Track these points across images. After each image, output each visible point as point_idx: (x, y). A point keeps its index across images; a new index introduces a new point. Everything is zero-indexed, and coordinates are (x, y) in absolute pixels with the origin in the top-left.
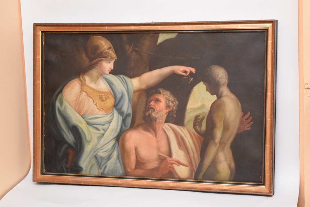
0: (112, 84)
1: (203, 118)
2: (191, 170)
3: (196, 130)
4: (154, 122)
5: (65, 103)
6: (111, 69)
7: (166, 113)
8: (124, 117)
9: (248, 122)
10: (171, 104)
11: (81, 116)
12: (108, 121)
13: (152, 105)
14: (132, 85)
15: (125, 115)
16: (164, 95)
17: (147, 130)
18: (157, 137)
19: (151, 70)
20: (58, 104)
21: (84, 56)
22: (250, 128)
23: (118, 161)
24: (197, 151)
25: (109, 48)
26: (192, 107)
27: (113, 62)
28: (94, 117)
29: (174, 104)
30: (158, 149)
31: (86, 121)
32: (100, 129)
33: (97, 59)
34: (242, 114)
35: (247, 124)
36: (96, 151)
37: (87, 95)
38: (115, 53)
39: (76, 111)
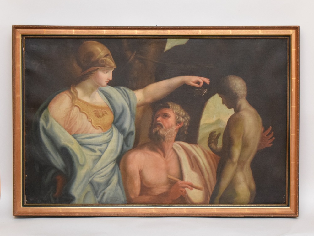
0: (111, 97)
1: (219, 134)
2: (206, 194)
3: (211, 149)
4: (162, 140)
5: (52, 120)
6: (109, 79)
7: (176, 130)
8: (126, 135)
9: (270, 138)
10: (181, 119)
11: (73, 136)
12: (106, 141)
13: (159, 121)
14: (135, 98)
15: (126, 133)
16: (173, 109)
17: (153, 149)
18: (166, 158)
19: (157, 80)
20: (42, 122)
21: (75, 65)
22: (271, 144)
23: (119, 187)
24: (212, 172)
25: (106, 56)
26: (206, 122)
27: (111, 71)
28: (88, 136)
29: (185, 119)
30: (168, 171)
31: (78, 141)
32: (96, 150)
33: (92, 68)
34: (263, 129)
35: (268, 140)
36: (91, 177)
37: (80, 110)
38: (113, 61)
39: (66, 129)
